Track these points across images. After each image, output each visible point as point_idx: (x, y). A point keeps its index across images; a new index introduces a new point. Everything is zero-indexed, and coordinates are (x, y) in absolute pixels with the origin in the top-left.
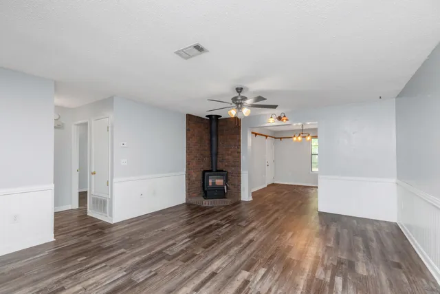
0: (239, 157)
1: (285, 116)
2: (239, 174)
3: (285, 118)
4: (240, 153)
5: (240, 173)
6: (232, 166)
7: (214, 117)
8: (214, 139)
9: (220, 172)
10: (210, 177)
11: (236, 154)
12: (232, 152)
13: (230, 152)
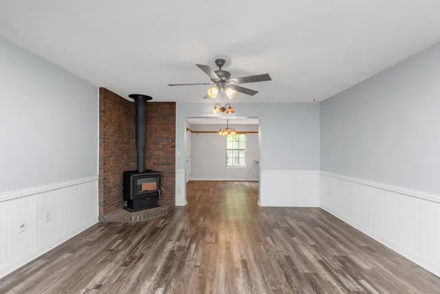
0: (174, 152)
1: (230, 108)
2: (173, 173)
3: (230, 110)
4: (174, 147)
5: (175, 173)
6: (164, 164)
7: (140, 98)
8: (141, 128)
9: (148, 173)
10: (138, 180)
11: (170, 149)
12: (163, 146)
13: (161, 146)
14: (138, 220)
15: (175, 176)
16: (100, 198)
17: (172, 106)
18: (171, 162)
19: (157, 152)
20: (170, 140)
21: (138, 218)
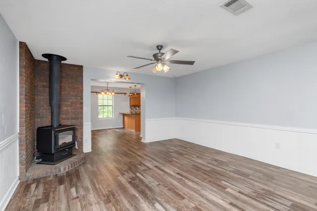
0: (82, 108)
1: (127, 75)
3: (127, 77)
4: (82, 103)
5: (83, 126)
6: (73, 119)
10: (59, 134)
11: (79, 105)
12: (72, 103)
13: (70, 103)
14: (67, 170)
15: (82, 128)
16: (21, 156)
17: (80, 69)
18: (79, 116)
19: (65, 108)
20: (79, 98)
21: (67, 168)
